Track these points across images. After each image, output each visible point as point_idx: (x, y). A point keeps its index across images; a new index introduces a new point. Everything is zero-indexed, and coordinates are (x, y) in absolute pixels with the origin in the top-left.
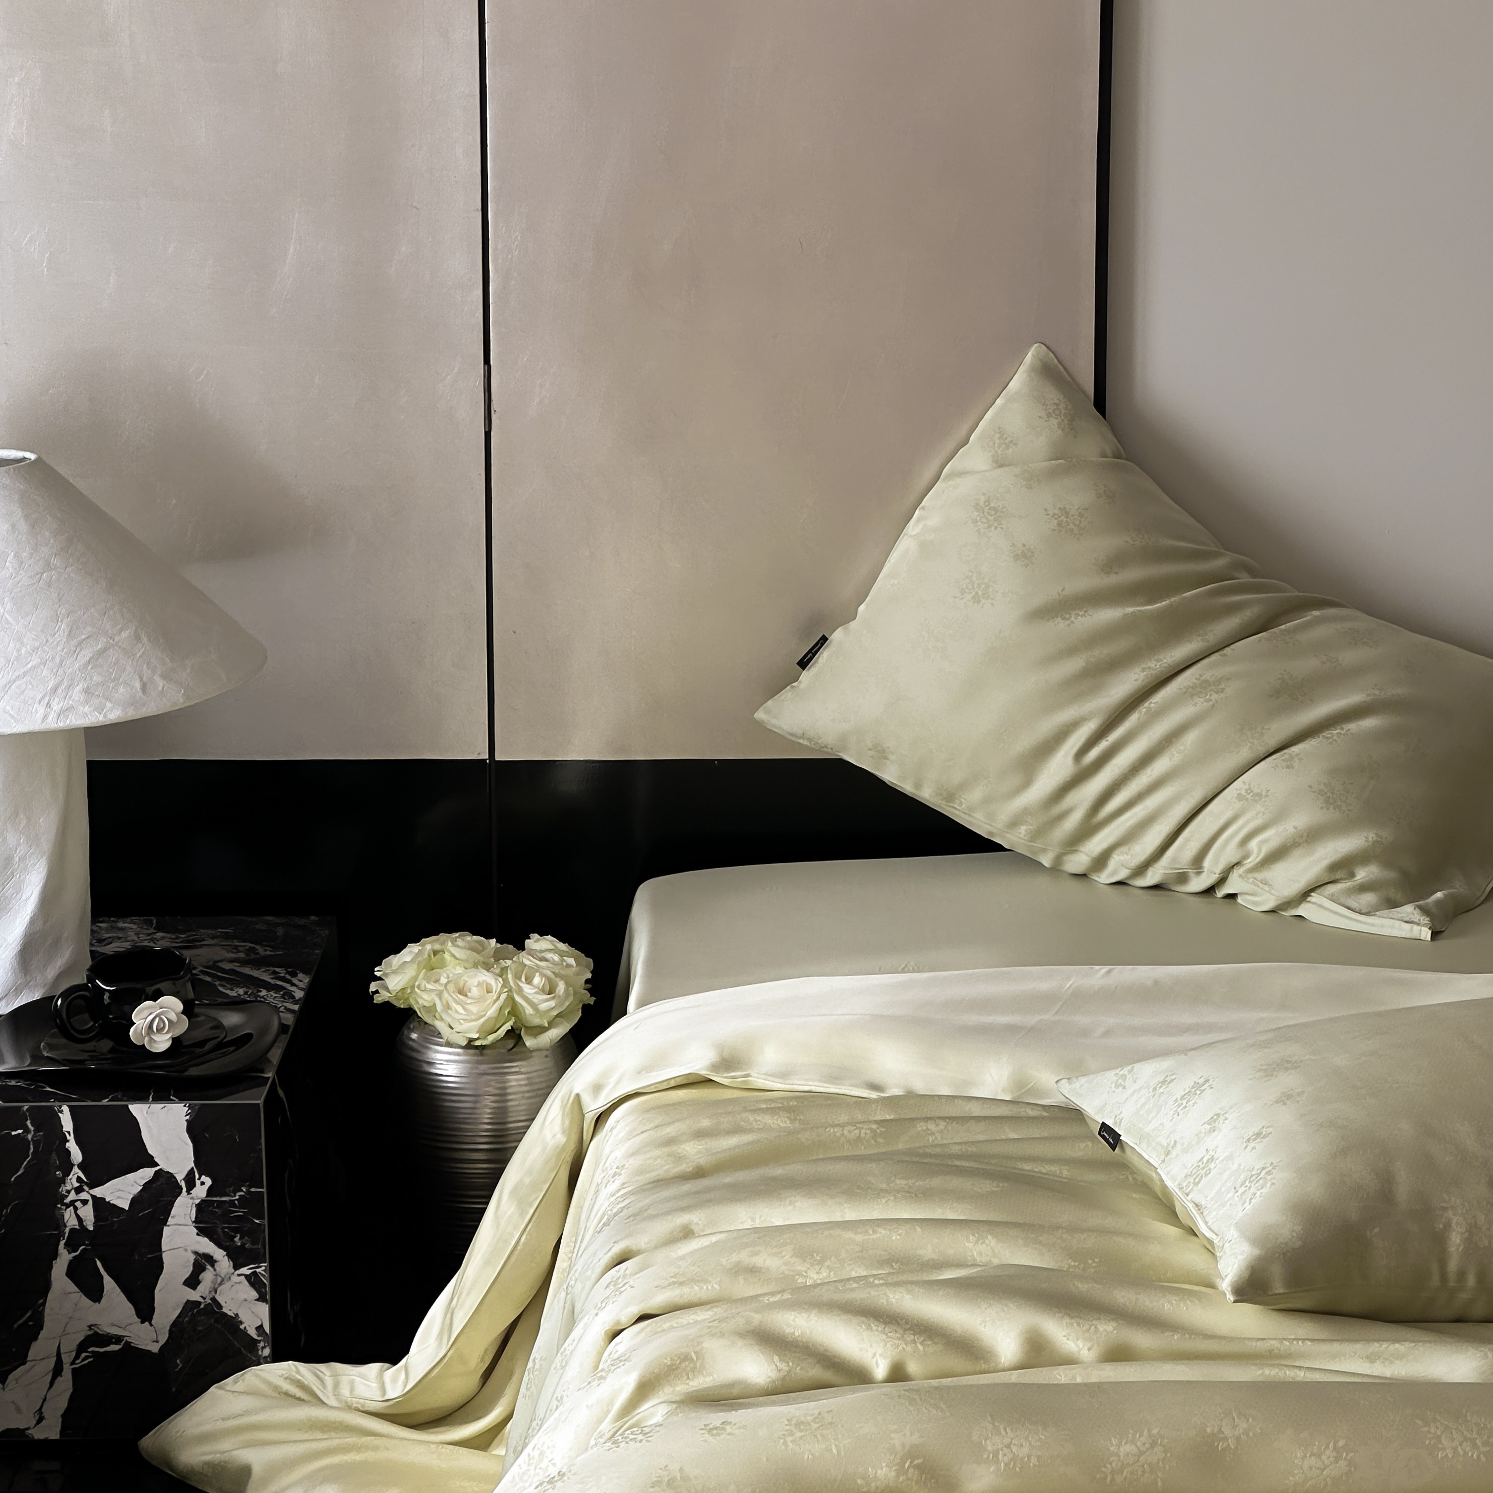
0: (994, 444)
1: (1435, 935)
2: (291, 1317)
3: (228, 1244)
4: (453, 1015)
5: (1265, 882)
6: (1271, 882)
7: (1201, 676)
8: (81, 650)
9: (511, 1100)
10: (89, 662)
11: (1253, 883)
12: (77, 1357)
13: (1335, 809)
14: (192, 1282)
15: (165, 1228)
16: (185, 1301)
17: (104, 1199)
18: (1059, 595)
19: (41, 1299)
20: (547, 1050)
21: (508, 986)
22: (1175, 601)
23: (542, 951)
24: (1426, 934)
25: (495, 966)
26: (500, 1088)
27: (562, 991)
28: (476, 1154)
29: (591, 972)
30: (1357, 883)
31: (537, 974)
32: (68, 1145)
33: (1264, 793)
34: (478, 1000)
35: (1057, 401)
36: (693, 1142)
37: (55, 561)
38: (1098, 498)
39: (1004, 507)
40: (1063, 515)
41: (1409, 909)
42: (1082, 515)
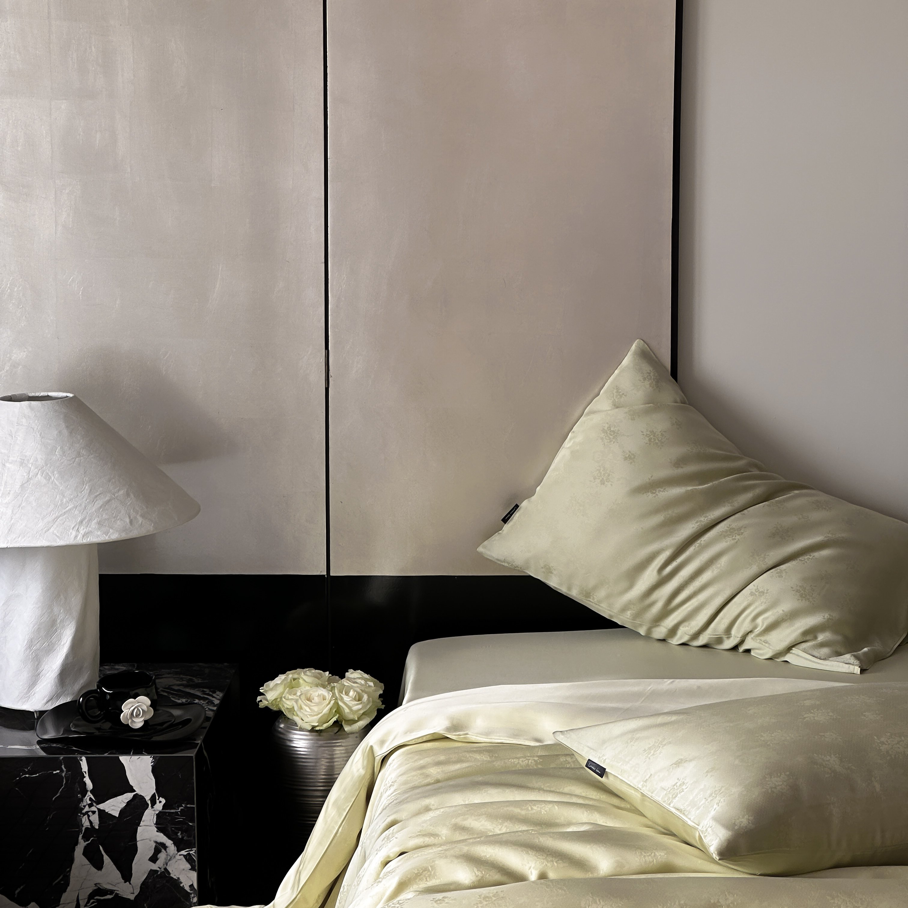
0: (614, 395)
1: (863, 671)
2: (210, 884)
3: (174, 837)
4: (304, 712)
5: (766, 642)
6: (769, 642)
7: (730, 525)
8: (96, 501)
9: (336, 762)
10: (101, 507)
11: (760, 643)
12: (88, 902)
13: (806, 601)
14: (154, 859)
15: (139, 827)
16: (150, 869)
17: (105, 811)
18: (649, 479)
19: (68, 868)
20: (357, 733)
21: (335, 696)
22: (715, 483)
23: (355, 679)
24: (857, 670)
25: (328, 686)
26: (330, 755)
27: (366, 699)
29: (383, 691)
30: (819, 641)
31: (352, 690)
32: (85, 779)
33: (765, 592)
34: (318, 704)
35: (649, 371)
36: (435, 767)
37: (83, 452)
38: (672, 425)
39: (618, 431)
40: (652, 435)
41: (848, 657)
42: (662, 435)
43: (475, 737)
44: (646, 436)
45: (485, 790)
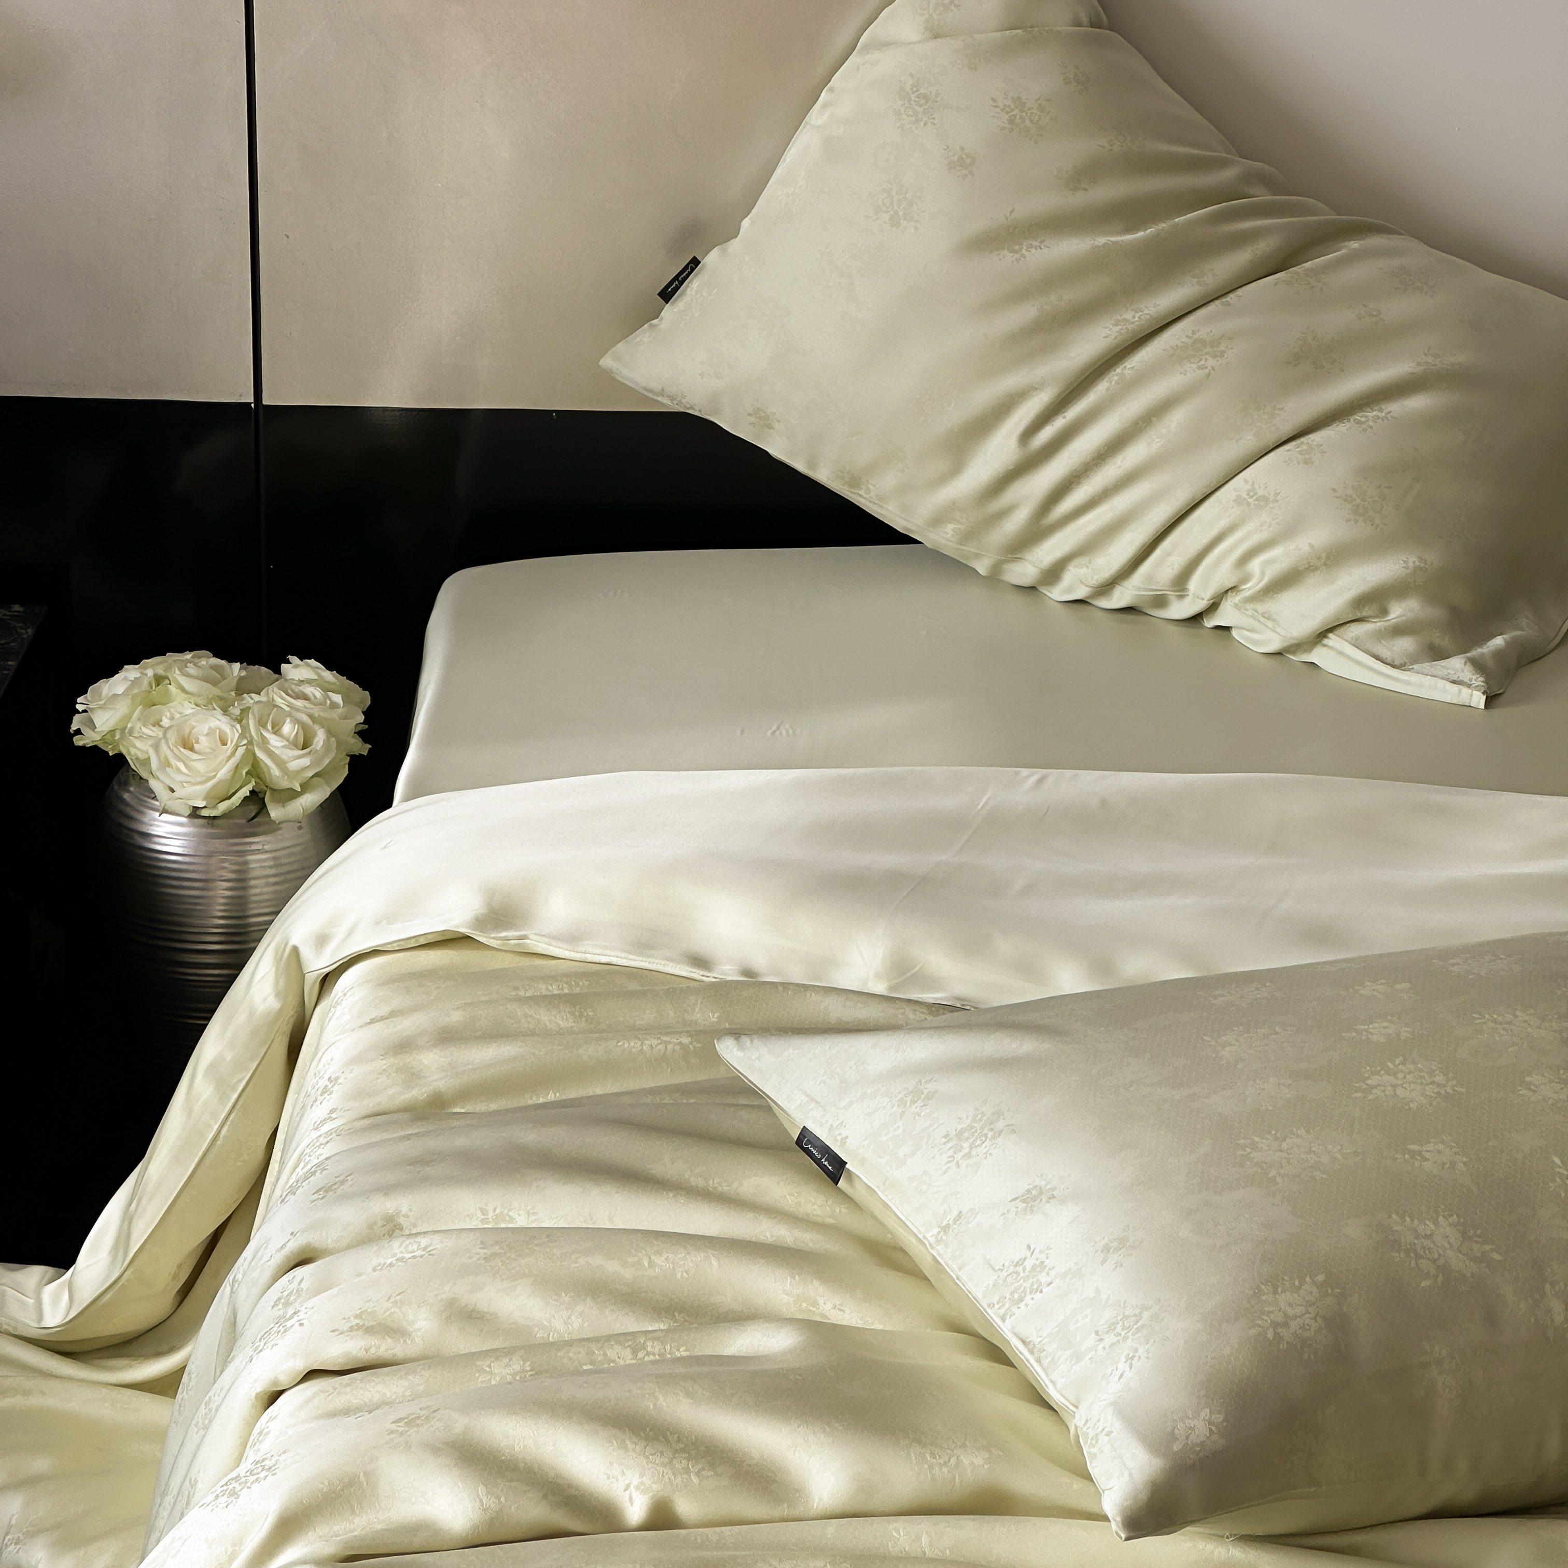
0: (929, 4)
1: (1491, 700)
4: (172, 775)
5: (1268, 616)
6: (1275, 617)
7: (1194, 332)
9: (252, 887)
11: (1253, 617)
13: (1365, 523)
18: (1007, 219)
20: (300, 821)
21: (247, 735)
22: (1163, 229)
23: (301, 684)
24: (1479, 700)
25: (235, 705)
26: (236, 872)
27: (322, 743)
28: (203, 956)
29: (364, 713)
30: (1391, 622)
31: (288, 720)
33: (1272, 497)
34: (206, 756)
36: (435, 1051)
38: (1066, 84)
39: (937, 95)
40: (1017, 108)
41: (1457, 665)
42: (1042, 109)
43: (544, 945)
44: (1002, 110)
45: (537, 1187)
